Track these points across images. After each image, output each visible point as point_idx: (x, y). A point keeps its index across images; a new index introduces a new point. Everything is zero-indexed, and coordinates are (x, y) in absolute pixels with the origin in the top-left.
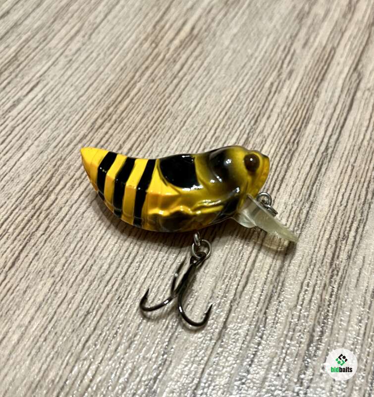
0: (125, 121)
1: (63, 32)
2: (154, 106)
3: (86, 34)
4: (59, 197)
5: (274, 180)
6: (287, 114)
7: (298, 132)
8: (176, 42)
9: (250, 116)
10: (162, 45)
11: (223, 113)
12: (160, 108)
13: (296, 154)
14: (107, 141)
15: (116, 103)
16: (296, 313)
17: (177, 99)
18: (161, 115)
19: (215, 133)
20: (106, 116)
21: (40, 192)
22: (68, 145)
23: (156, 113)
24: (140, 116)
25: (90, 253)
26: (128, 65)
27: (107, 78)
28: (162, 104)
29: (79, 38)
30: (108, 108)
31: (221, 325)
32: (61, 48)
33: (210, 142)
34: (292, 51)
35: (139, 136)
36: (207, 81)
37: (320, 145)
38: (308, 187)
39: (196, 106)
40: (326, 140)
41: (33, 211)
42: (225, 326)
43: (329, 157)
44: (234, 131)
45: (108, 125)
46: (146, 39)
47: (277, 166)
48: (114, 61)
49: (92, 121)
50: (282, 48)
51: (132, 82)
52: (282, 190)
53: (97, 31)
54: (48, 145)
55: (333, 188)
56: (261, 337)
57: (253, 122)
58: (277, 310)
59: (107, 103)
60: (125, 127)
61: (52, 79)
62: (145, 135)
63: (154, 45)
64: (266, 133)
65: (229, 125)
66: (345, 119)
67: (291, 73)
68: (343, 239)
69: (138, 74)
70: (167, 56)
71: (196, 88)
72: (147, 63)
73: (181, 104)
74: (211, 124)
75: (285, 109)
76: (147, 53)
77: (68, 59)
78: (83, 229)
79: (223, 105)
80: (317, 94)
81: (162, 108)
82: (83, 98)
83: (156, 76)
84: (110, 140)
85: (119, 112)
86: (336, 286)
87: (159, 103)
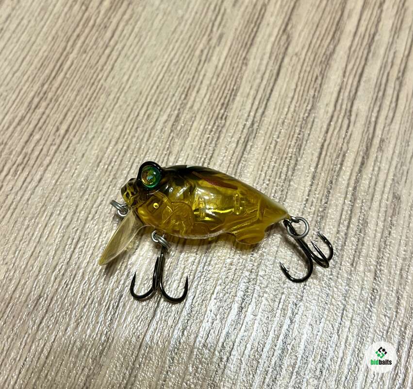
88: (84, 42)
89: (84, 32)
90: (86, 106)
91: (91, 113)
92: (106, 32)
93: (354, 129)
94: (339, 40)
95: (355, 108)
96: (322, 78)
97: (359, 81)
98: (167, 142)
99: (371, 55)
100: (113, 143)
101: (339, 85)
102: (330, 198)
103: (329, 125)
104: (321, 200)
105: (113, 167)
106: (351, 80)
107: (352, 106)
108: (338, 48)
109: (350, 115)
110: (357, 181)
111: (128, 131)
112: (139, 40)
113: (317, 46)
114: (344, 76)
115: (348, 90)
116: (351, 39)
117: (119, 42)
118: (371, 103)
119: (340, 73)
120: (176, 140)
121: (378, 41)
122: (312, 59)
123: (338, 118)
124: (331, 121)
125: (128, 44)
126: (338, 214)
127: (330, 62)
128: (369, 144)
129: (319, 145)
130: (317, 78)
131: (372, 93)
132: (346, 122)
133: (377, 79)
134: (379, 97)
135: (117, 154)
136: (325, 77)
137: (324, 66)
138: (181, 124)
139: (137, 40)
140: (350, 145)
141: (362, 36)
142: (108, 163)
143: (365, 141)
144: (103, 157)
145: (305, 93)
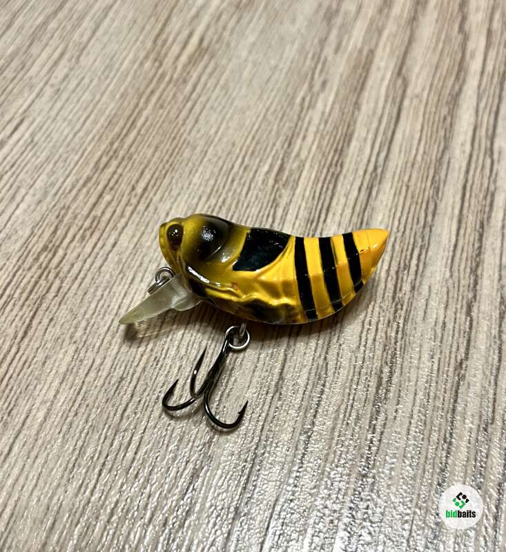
0: (135, 157)
1: (44, 55)
2: (168, 136)
3: (72, 57)
4: (69, 252)
5: (318, 210)
6: (325, 133)
7: (340, 152)
8: (184, 58)
9: (282, 138)
10: (167, 63)
11: (250, 138)
12: (174, 138)
13: (341, 178)
14: (117, 182)
15: (122, 137)
16: (360, 355)
17: (193, 126)
18: (177, 146)
19: (243, 161)
20: (111, 153)
21: (45, 248)
22: (71, 191)
23: (171, 144)
24: (152, 149)
25: (115, 312)
26: (129, 91)
27: (106, 108)
28: (177, 133)
29: (64, 62)
30: (112, 144)
31: (276, 377)
32: (45, 76)
33: (238, 173)
34: (323, 58)
35: (154, 173)
36: (227, 102)
37: (367, 165)
38: (359, 215)
39: (216, 132)
40: (373, 159)
41: (40, 271)
42: (281, 377)
43: (379, 177)
44: (265, 157)
45: (114, 163)
46: (146, 57)
47: (320, 194)
48: (111, 87)
49: (95, 160)
50: (310, 55)
51: (137, 110)
52: (329, 220)
53: (85, 53)
54: (46, 193)
55: (387, 213)
56: (324, 386)
57: (286, 145)
58: (338, 354)
59: (110, 137)
60: (135, 165)
61: (39, 114)
62: (161, 171)
63: (157, 64)
64: (303, 156)
65: (259, 152)
66: (393, 133)
67: (324, 84)
68: (405, 269)
69: (143, 100)
70: (175, 76)
71: (215, 110)
72: (152, 86)
73: (198, 131)
74: (238, 151)
75: (322, 127)
76: (151, 74)
77: (56, 88)
78: (103, 285)
79: (249, 129)
80: (357, 106)
81: (178, 138)
82: (81, 134)
83: (165, 101)
84: (120, 181)
85: (126, 146)
86: (401, 321)
87: (172, 133)
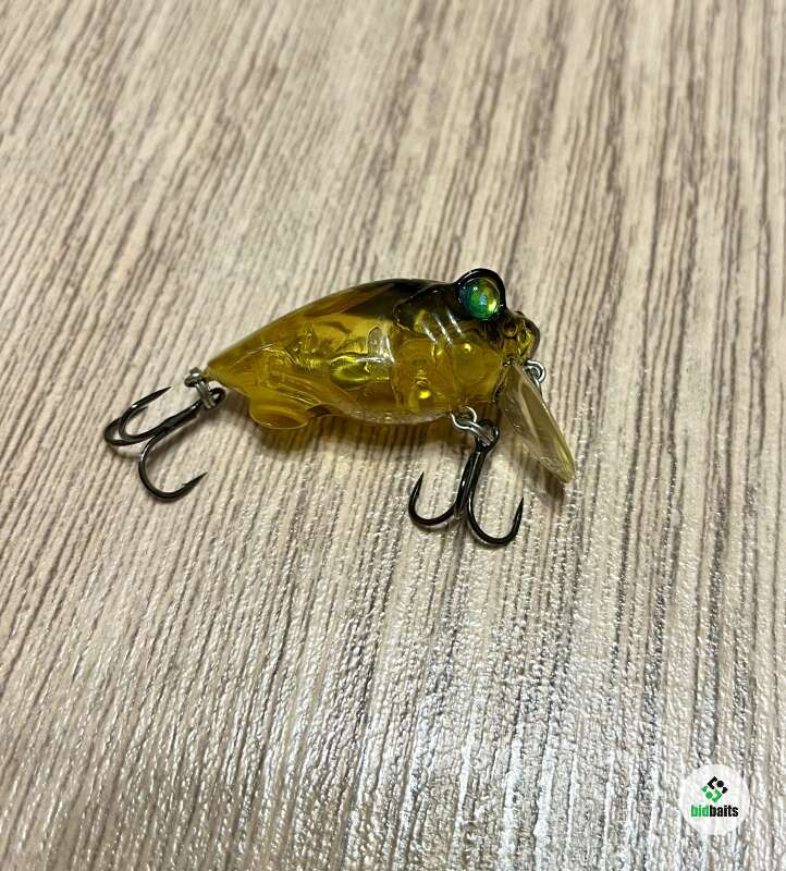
88: (76, 365)
89: (74, 342)
90: (93, 505)
91: (104, 520)
92: (123, 338)
93: (687, 475)
94: (620, 293)
95: (679, 429)
96: (601, 375)
97: (677, 371)
98: (284, 564)
99: (690, 312)
100: (161, 585)
101: (638, 384)
102: (665, 637)
103: (633, 472)
104: (647, 645)
105: (166, 642)
106: (660, 372)
107: (672, 427)
108: (621, 309)
109: (673, 445)
110: (715, 589)
111: (193, 551)
112: (198, 345)
113: (578, 308)
114: (644, 364)
115: (658, 392)
116: (643, 285)
117: (154, 353)
118: (711, 413)
119: (635, 358)
120: (305, 556)
121: (698, 283)
122: (571, 337)
123: (648, 452)
124: (634, 464)
125: (175, 356)
126: (689, 672)
127: (609, 339)
128: (724, 502)
129: (619, 520)
130: (588, 376)
131: (708, 391)
132: (667, 460)
133: (714, 361)
134: (724, 399)
135: (173, 608)
136: (605, 372)
137: (599, 349)
138: (311, 517)
139: (193, 344)
140: (685, 511)
141: (666, 276)
142: (155, 631)
143: (715, 497)
144: (141, 620)
145: (570, 412)
